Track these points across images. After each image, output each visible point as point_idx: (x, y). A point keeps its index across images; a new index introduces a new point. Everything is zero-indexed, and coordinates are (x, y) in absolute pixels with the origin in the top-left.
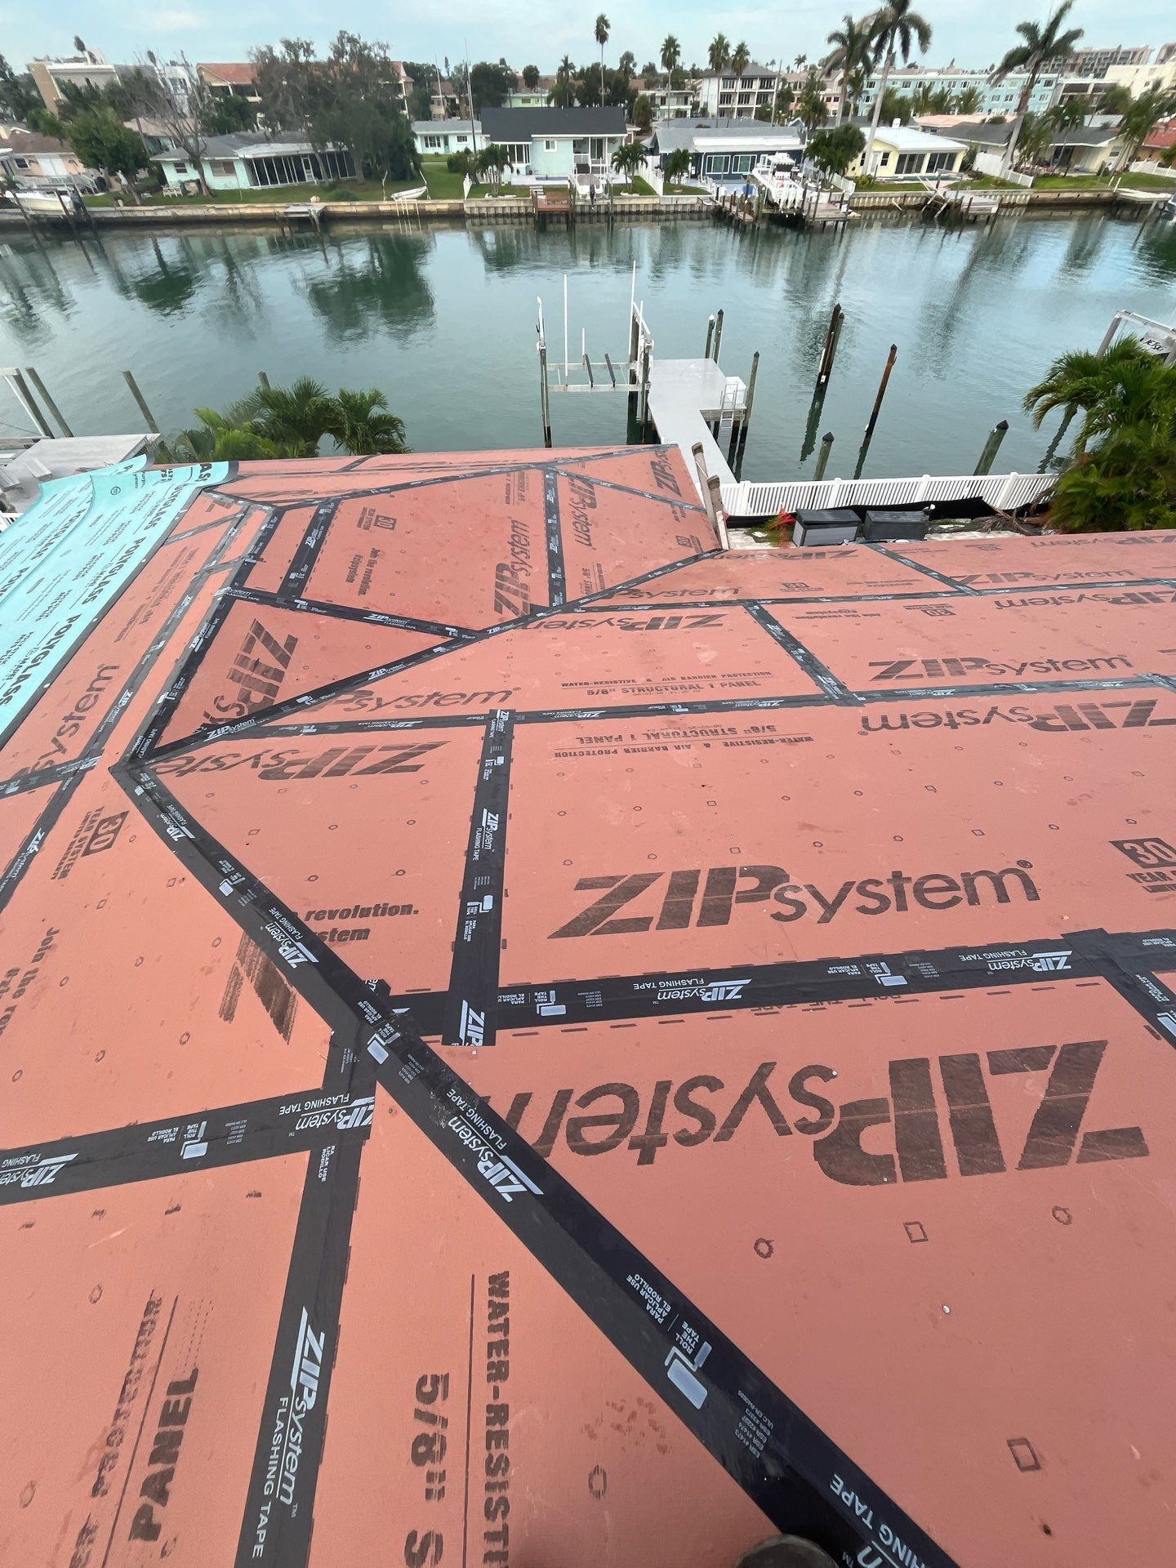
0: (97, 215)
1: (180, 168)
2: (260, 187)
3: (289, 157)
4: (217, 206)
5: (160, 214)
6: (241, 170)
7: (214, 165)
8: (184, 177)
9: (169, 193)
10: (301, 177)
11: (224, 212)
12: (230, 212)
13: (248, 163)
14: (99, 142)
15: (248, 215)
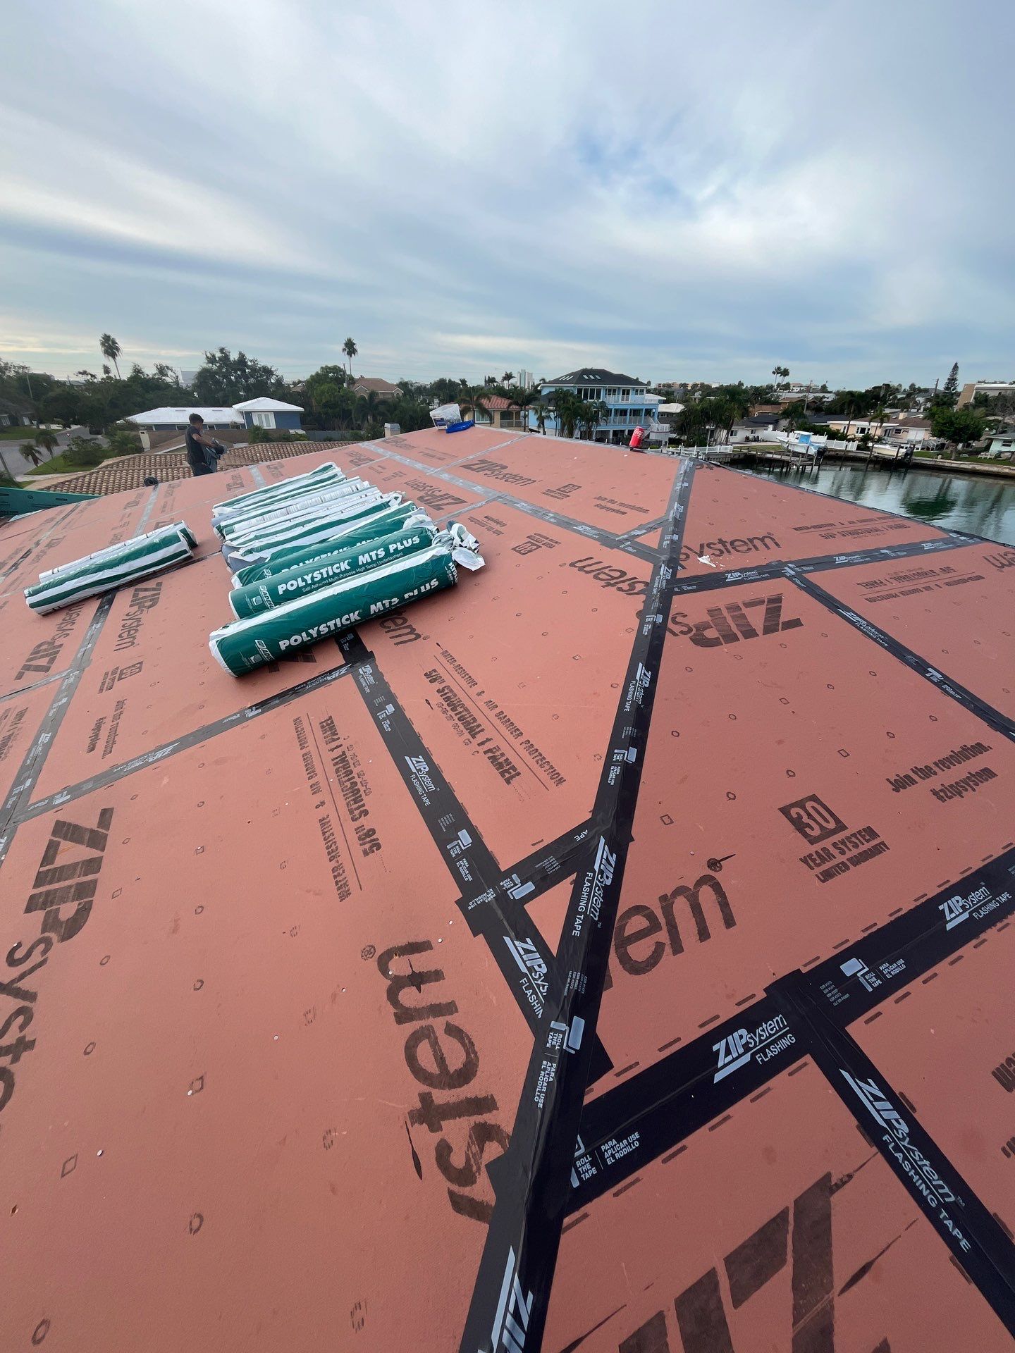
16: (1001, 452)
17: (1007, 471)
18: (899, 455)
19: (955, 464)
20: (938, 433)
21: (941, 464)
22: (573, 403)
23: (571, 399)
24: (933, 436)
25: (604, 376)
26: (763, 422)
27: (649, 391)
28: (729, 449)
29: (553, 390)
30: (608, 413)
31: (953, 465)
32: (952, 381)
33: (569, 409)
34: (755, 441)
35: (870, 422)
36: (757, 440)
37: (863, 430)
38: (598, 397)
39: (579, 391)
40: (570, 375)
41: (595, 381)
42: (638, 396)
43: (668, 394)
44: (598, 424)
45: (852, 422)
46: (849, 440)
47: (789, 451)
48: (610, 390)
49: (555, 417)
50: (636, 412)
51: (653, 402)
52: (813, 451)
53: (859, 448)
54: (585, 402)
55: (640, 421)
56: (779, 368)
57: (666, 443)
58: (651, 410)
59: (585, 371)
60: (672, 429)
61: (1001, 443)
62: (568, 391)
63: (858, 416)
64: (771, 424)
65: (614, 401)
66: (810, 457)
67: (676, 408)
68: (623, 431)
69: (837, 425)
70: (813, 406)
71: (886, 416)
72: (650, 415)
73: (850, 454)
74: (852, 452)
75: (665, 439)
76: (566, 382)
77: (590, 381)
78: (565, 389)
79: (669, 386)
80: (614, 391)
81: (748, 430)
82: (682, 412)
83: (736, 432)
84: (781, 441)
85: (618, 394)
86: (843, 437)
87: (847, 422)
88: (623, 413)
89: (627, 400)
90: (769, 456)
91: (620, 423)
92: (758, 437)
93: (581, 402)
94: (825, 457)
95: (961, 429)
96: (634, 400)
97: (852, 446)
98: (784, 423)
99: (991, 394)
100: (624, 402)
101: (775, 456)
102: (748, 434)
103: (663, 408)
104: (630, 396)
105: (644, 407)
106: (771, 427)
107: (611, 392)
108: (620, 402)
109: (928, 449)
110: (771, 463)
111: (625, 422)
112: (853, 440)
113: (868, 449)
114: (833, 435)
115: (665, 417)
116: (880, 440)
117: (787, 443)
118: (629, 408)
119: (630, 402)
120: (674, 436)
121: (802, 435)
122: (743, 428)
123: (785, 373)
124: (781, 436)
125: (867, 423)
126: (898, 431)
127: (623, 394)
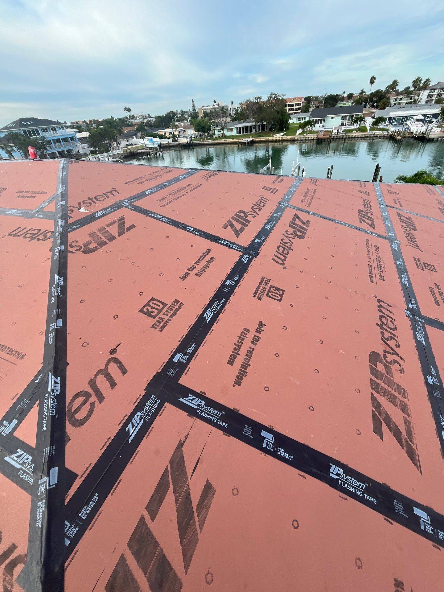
0: (195, 143)
1: (219, 131)
2: (238, 135)
3: (249, 126)
4: (224, 140)
5: (210, 142)
6: (235, 131)
7: (228, 129)
8: (220, 133)
9: (214, 137)
10: (251, 131)
11: (226, 141)
12: (227, 141)
13: (237, 128)
14: (200, 125)
15: (232, 142)
16: (219, 135)
17: (223, 141)
18: (188, 141)
19: (206, 142)
20: (197, 130)
21: (203, 142)
22: (25, 140)
23: (22, 138)
24: (196, 131)
25: (36, 122)
26: (129, 136)
27: (67, 127)
28: (121, 151)
29: (7, 133)
30: (49, 142)
31: (207, 142)
32: (194, 107)
33: (23, 144)
34: (131, 145)
35: (172, 129)
36: (131, 144)
37: (171, 133)
38: (39, 134)
39: (25, 132)
40: (14, 123)
41: (31, 125)
42: (62, 130)
43: (78, 127)
44: (46, 150)
45: (166, 130)
46: (168, 138)
47: (147, 147)
48: (43, 129)
49: (17, 150)
50: (65, 140)
51: (72, 133)
52: (156, 146)
53: (173, 141)
54: (31, 138)
55: (70, 145)
56: (126, 108)
57: (89, 153)
58: (73, 137)
59: (22, 120)
60: (89, 146)
61: (218, 131)
62: (17, 133)
63: (167, 127)
64: (134, 136)
65: (49, 135)
66: (156, 149)
67: (86, 134)
68: (63, 151)
69: (161, 132)
70: (148, 125)
71: (177, 125)
72: (74, 140)
73: (171, 144)
74: (170, 143)
75: (88, 151)
76: (12, 128)
77: (27, 125)
78: (14, 132)
79: (77, 123)
80: (46, 129)
81: (125, 140)
82: (90, 136)
83: (120, 142)
84: (142, 143)
85: (50, 131)
86: (165, 137)
87: (164, 130)
88: (58, 141)
89: (57, 133)
90: (140, 151)
91: (59, 147)
92: (131, 143)
93: (29, 138)
94: (163, 148)
95: (204, 127)
96: (60, 133)
97: (170, 141)
98: (139, 134)
99: (208, 111)
100: (56, 135)
101: (142, 151)
102: (126, 142)
103: (79, 135)
104: (57, 131)
105: (69, 136)
106: (135, 137)
107: (44, 130)
108: (53, 135)
109: (197, 137)
110: (142, 154)
111: (62, 146)
112: (169, 138)
113: (176, 141)
114: (161, 137)
115: (82, 140)
116: (179, 137)
117: (144, 144)
118: (60, 138)
119: (58, 134)
120: (92, 149)
121: (149, 139)
122: (123, 140)
123: (129, 110)
124: (140, 141)
125: (171, 130)
126: (184, 131)
127: (53, 130)
